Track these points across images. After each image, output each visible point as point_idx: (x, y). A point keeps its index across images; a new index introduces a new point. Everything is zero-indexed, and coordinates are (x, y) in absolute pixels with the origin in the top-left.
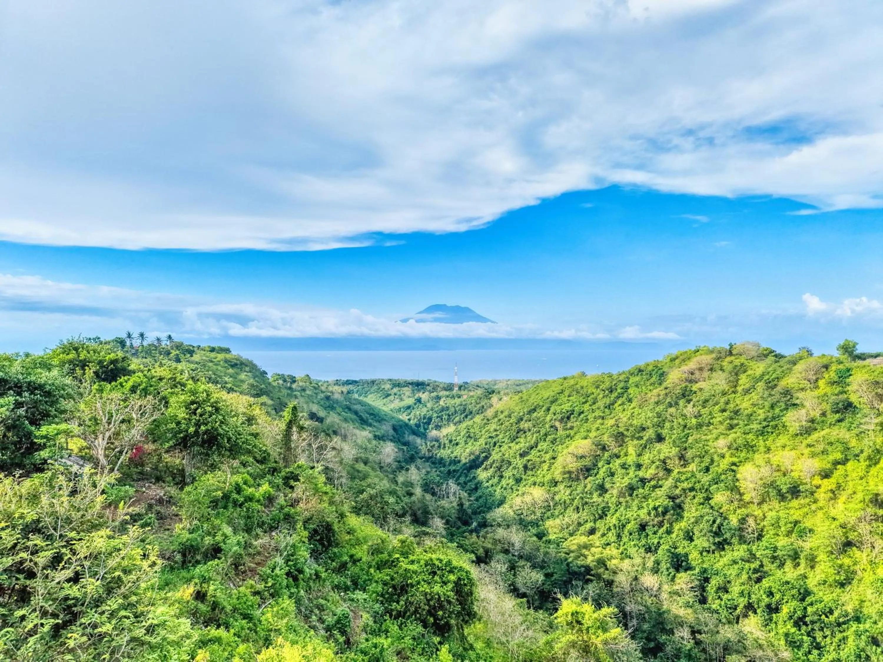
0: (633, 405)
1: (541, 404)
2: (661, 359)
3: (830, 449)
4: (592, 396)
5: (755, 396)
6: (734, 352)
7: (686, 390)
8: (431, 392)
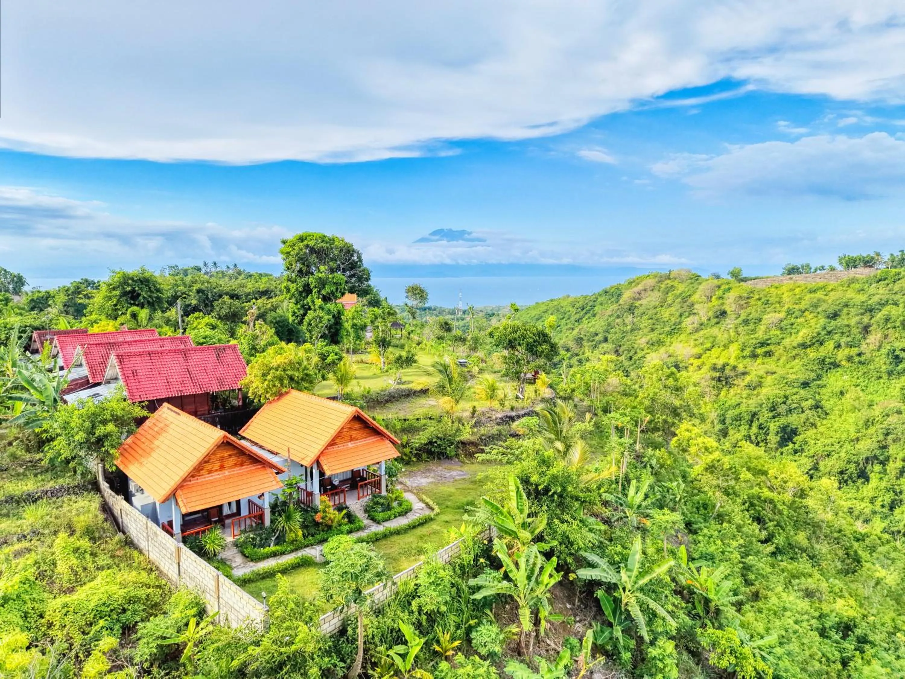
0: (595, 319)
1: (529, 321)
2: (622, 283)
3: (706, 341)
4: (568, 313)
5: (673, 309)
6: (671, 277)
7: (632, 306)
8: (437, 316)
